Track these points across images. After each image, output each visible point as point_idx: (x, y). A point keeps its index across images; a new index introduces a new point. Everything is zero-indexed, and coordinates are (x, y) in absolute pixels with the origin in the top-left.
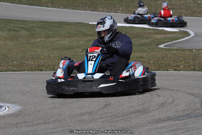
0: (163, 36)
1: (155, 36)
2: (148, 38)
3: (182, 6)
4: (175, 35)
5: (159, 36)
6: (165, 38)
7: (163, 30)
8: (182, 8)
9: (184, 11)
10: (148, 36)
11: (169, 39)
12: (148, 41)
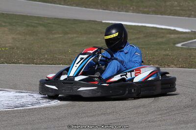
0: (176, 36)
1: (169, 35)
2: (163, 37)
3: (190, 8)
4: (188, 35)
5: (172, 36)
6: (179, 38)
7: (175, 30)
8: (190, 10)
9: (193, 13)
10: (162, 35)
11: (184, 38)
12: (164, 40)
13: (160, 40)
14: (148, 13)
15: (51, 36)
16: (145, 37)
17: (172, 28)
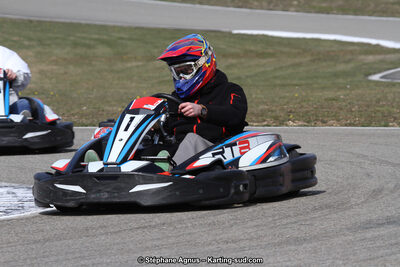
0: (378, 57)
1: (362, 57)
2: (349, 61)
5: (370, 58)
6: (382, 61)
7: (378, 45)
10: (349, 57)
11: (392, 63)
12: (349, 67)
13: (341, 67)
14: (327, 11)
15: (120, 66)
16: (313, 61)
17: (374, 42)
